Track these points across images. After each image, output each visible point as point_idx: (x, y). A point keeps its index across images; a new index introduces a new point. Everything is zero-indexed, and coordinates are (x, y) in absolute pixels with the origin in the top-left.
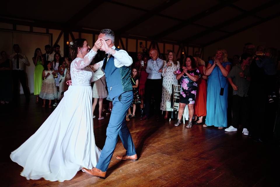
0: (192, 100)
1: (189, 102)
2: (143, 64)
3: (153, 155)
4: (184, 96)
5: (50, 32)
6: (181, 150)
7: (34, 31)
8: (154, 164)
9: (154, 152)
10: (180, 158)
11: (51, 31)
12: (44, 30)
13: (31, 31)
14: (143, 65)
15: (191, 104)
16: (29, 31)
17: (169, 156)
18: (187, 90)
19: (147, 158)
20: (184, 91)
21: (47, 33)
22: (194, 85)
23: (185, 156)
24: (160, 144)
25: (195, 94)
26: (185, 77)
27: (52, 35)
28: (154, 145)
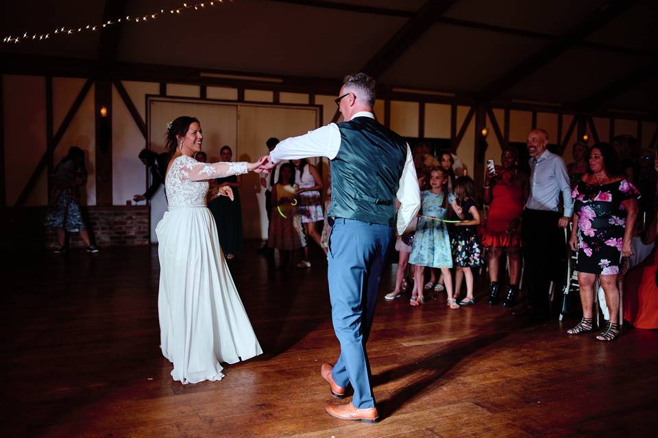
0: (610, 265)
1: (602, 270)
2: (492, 167)
3: (446, 407)
4: (588, 252)
5: (317, 102)
6: (536, 401)
7: (282, 101)
8: (431, 430)
9: (456, 399)
10: (516, 423)
11: (319, 99)
12: (303, 98)
13: (276, 102)
14: (494, 170)
15: (607, 276)
16: (271, 100)
17: (490, 414)
18: (591, 236)
19: (427, 412)
20: (587, 239)
21: (312, 104)
22: (613, 223)
23: (534, 420)
24: (489, 379)
25: (618, 246)
26: (585, 202)
27: (321, 107)
28: (469, 379)
